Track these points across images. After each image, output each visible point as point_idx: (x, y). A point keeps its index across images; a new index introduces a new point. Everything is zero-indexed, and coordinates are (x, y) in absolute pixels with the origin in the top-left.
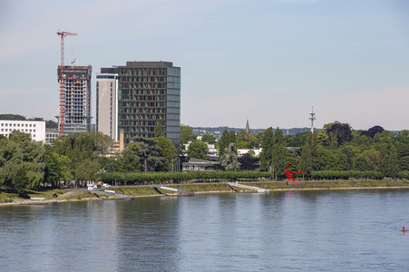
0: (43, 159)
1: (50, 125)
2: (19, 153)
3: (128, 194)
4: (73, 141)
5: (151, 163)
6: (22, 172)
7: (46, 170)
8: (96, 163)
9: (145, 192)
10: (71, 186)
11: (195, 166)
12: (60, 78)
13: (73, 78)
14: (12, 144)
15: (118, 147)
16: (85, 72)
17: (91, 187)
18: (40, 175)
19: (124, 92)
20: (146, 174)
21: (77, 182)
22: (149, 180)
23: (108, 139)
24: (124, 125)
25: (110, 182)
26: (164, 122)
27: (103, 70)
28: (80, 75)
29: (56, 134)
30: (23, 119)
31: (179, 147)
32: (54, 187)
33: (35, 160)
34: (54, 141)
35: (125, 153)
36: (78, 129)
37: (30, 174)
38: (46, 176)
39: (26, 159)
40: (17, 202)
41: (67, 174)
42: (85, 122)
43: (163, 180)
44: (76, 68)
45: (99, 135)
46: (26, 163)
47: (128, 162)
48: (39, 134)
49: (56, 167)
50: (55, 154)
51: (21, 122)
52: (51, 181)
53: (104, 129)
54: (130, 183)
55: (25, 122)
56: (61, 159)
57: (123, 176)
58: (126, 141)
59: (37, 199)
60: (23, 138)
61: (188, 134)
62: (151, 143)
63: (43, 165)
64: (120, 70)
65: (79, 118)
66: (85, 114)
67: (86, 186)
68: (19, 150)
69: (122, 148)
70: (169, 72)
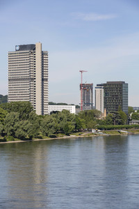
0: (75, 120)
1: (77, 107)
2: (66, 118)
3: (108, 134)
4: (86, 113)
5: (117, 122)
6: (67, 126)
7: (76, 125)
8: (95, 122)
9: (114, 133)
10: (85, 131)
11: (134, 123)
12: (81, 89)
13: (86, 88)
14: (63, 114)
15: (104, 115)
16: (90, 86)
17: (93, 131)
18: (74, 127)
19: (106, 94)
20: (115, 126)
21: (88, 129)
22: (116, 128)
23: (100, 112)
24: (106, 106)
25: (100, 129)
26: (122, 105)
27: (98, 85)
28: (88, 87)
29: (79, 110)
31: (128, 115)
32: (79, 131)
33: (72, 121)
34: (79, 113)
35: (106, 117)
36: (88, 108)
37: (70, 126)
38: (76, 127)
39: (68, 120)
40: (65, 137)
41: (84, 126)
42: (90, 106)
43: (122, 128)
44: (87, 85)
45: (96, 111)
46: (68, 122)
47: (108, 121)
48: (73, 111)
49: (80, 123)
50: (79, 118)
51: (66, 106)
52: (78, 129)
53: (98, 108)
54: (108, 129)
56: (81, 120)
57: (106, 127)
58: (107, 113)
59: (72, 136)
60: (67, 112)
61: (131, 110)
62: (117, 114)
63: (75, 123)
64: (104, 85)
65: (88, 104)
66: (91, 103)
67: (91, 131)
69: (105, 116)
70: (124, 85)
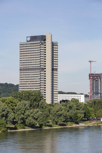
0: (83, 109)
1: (86, 96)
2: (75, 107)
4: (95, 102)
6: (76, 114)
7: (85, 113)
10: (94, 120)
12: (90, 78)
13: (95, 78)
14: (72, 103)
16: (99, 76)
18: (83, 115)
21: (97, 118)
28: (97, 77)
29: (88, 99)
30: (76, 94)
32: (88, 120)
33: (81, 109)
34: (88, 102)
36: (97, 97)
37: (79, 115)
38: (85, 116)
39: (77, 109)
40: (74, 125)
41: (93, 115)
42: (99, 95)
44: (96, 74)
46: (77, 111)
48: (82, 100)
49: (89, 112)
50: (88, 107)
51: (75, 95)
52: (87, 118)
55: (77, 95)
56: (91, 109)
59: (82, 125)
60: (77, 101)
63: (84, 111)
65: (97, 93)
66: (99, 92)
67: (100, 120)
68: (75, 106)
